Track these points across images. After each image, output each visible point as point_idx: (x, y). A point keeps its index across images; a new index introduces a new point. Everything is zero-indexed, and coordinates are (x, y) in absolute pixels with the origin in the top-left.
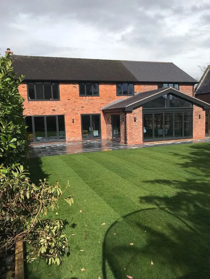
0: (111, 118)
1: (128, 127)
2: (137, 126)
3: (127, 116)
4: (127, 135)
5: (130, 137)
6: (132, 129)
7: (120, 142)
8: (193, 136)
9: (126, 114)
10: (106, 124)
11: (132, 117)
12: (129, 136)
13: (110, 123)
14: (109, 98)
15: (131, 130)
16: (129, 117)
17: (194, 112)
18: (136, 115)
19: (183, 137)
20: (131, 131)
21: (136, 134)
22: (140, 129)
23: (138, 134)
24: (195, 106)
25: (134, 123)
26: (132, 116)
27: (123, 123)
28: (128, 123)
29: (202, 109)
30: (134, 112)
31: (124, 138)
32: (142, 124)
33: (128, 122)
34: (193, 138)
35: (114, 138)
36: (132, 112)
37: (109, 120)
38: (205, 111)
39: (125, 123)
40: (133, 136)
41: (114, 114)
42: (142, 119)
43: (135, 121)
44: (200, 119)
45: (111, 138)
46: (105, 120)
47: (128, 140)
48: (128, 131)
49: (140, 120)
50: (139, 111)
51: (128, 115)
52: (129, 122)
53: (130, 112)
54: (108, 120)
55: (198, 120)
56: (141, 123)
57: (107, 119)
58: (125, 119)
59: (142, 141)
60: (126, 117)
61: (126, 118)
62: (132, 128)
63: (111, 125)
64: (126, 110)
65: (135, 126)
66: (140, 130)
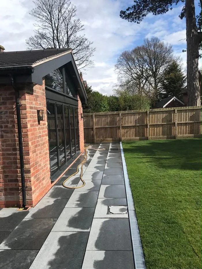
1: (30, 144)
2: (43, 136)
4: (28, 172)
6: (36, 149)
8: (80, 150)
11: (34, 108)
12: (33, 175)
15: (35, 151)
16: (30, 108)
18: (38, 101)
20: (35, 154)
21: (42, 164)
22: (46, 145)
26: (34, 103)
28: (30, 130)
32: (47, 131)
33: (29, 126)
34: (81, 153)
36: (33, 90)
42: (46, 116)
43: (39, 122)
48: (31, 156)
50: (42, 91)
51: (27, 99)
52: (31, 126)
53: (30, 90)
59: (50, 181)
62: (36, 146)
65: (40, 139)
66: (47, 149)
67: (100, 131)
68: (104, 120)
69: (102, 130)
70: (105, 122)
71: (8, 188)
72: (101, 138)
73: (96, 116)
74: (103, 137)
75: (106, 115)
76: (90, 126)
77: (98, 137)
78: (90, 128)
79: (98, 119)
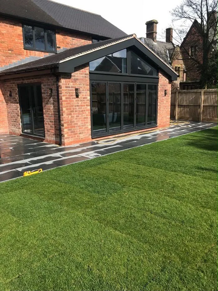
0: (17, 91)
1: (64, 109)
2: (82, 106)
3: (60, 84)
4: (63, 126)
5: (69, 130)
6: (72, 113)
7: (43, 140)
8: (157, 124)
9: (58, 80)
10: (6, 104)
11: (72, 87)
12: (66, 128)
13: (16, 100)
14: (9, 50)
15: (70, 114)
16: (66, 87)
17: (159, 85)
18: (78, 82)
19: (146, 126)
20: (70, 116)
21: (79, 124)
22: (87, 112)
23: (83, 122)
24: (161, 76)
25: (75, 100)
26: (71, 84)
27: (51, 99)
28: (65, 101)
29: (168, 80)
30: (74, 76)
31: (54, 131)
32: (89, 103)
33: (64, 98)
34: (157, 127)
35: (25, 131)
36: (71, 76)
37: (13, 94)
38: (171, 85)
39: (58, 100)
40: (74, 127)
41: (26, 81)
42: (89, 92)
43: (77, 96)
44: (165, 97)
45: (20, 131)
46: (3, 95)
47: (66, 136)
48: (65, 117)
49: (86, 94)
50: (84, 75)
51: (63, 82)
52: (66, 98)
53: (68, 76)
54: (11, 95)
55: (163, 98)
56: (88, 100)
57: (8, 93)
58: (58, 91)
59: (90, 137)
60: (58, 87)
61: (60, 90)
62: (72, 111)
63: (18, 105)
64: (61, 70)
65: (77, 107)
66: (87, 115)
67: (208, 109)
68: (213, 97)
69: (210, 109)
70: (215, 100)
71: (56, 133)
72: (208, 117)
73: (206, 93)
74: (210, 116)
75: (216, 92)
76: (198, 104)
77: (205, 116)
78: (198, 106)
79: (207, 96)
